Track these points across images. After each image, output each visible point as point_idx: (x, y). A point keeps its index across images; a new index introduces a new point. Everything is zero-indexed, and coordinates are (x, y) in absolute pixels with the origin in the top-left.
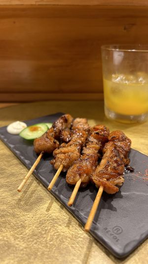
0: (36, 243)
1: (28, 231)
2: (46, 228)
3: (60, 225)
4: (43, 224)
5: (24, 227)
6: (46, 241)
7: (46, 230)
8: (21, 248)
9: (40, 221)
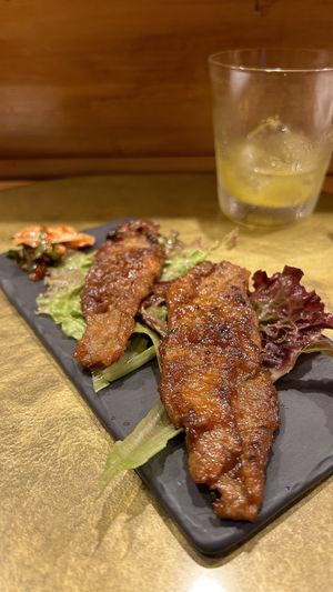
0: (37, 459)
1: (23, 439)
2: (58, 434)
3: (84, 429)
4: (52, 426)
5: (17, 431)
6: (56, 455)
7: (57, 437)
8: (11, 467)
9: (49, 421)
